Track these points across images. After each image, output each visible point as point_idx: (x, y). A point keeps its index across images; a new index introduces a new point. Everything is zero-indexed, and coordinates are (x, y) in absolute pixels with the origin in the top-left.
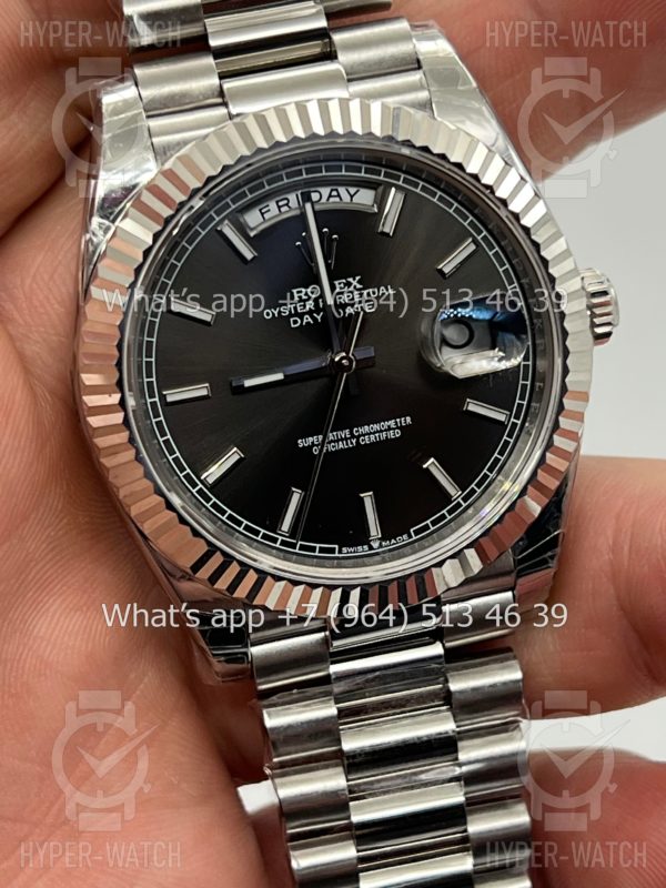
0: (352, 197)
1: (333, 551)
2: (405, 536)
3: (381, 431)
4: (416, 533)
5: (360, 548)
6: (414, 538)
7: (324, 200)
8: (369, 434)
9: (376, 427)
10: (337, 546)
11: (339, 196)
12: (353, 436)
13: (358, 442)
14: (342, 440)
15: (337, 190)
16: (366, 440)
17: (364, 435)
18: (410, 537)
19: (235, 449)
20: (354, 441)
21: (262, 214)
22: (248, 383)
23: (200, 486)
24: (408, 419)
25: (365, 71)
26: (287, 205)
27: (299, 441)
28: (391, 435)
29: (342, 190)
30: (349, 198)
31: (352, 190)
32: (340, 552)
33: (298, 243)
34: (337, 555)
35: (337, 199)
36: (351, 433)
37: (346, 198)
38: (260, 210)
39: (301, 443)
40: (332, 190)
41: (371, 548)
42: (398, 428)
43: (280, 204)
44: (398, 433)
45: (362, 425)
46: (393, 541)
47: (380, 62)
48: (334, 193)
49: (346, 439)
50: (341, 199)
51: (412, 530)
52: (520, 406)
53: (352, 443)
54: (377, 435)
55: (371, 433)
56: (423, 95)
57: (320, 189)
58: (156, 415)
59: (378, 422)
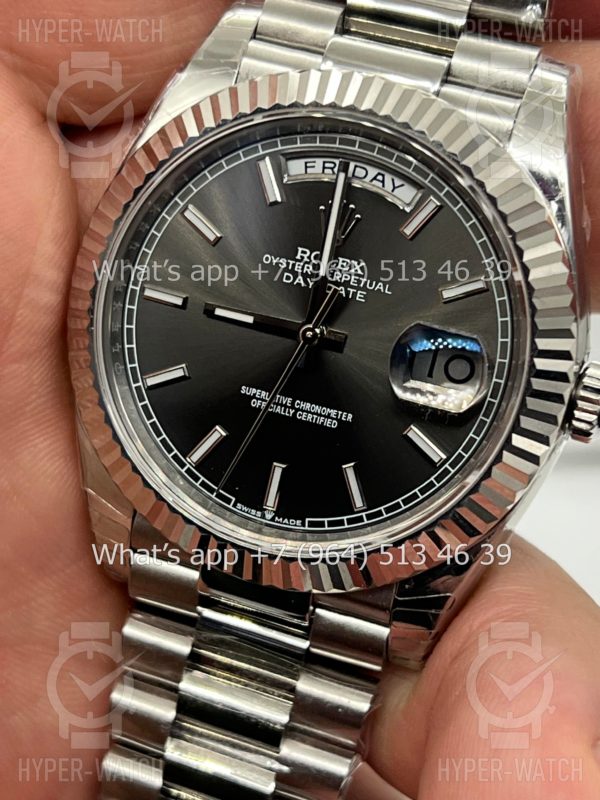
0: (394, 188)
1: (228, 501)
2: (299, 522)
3: (320, 415)
4: (311, 524)
5: (253, 512)
6: (307, 528)
7: (367, 179)
8: (307, 412)
9: (317, 409)
10: (234, 499)
11: (383, 182)
12: (293, 407)
13: (295, 414)
14: (282, 405)
15: (383, 176)
16: (303, 417)
17: (303, 411)
18: (303, 525)
19: (184, 365)
20: (292, 412)
21: (306, 167)
22: (219, 312)
23: (141, 383)
24: (350, 416)
26: (332, 169)
27: (243, 387)
28: (328, 423)
29: (388, 178)
30: (392, 188)
31: (398, 182)
32: (235, 506)
33: (321, 207)
34: (230, 507)
35: (380, 185)
36: (293, 403)
37: (389, 186)
38: (306, 163)
39: (244, 390)
40: (379, 174)
41: (263, 517)
42: (336, 419)
43: (327, 165)
44: (334, 425)
45: (305, 400)
46: (286, 521)
48: (380, 178)
49: (285, 406)
50: (383, 186)
51: (307, 520)
52: (460, 457)
53: (289, 413)
54: (315, 416)
55: (310, 412)
56: (506, 123)
57: (369, 168)
58: (131, 303)
59: (322, 404)
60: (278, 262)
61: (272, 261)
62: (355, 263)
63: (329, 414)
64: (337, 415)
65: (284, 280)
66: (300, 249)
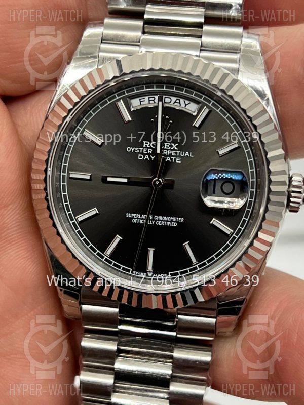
0: (186, 105)
1: (129, 271)
3: (168, 221)
4: (172, 275)
7: (172, 103)
9: (166, 218)
11: (180, 103)
12: (153, 219)
13: (155, 223)
16: (159, 223)
17: (159, 221)
19: (96, 208)
20: (153, 222)
21: (140, 102)
22: (109, 179)
23: (75, 221)
24: (183, 219)
25: (213, 47)
27: (127, 214)
28: (172, 224)
29: (182, 101)
30: (184, 105)
31: (187, 102)
33: (152, 120)
36: (153, 218)
37: (183, 105)
38: (140, 100)
39: (128, 215)
40: (177, 99)
42: (176, 222)
43: (150, 99)
44: (176, 225)
45: (159, 215)
47: (222, 46)
48: (178, 101)
49: (150, 220)
50: (180, 105)
51: (169, 273)
52: (240, 230)
54: (165, 222)
55: (162, 221)
57: (172, 97)
58: (64, 182)
59: (167, 216)
60: (135, 150)
61: (131, 150)
62: (173, 144)
63: (172, 220)
64: (176, 220)
65: (139, 158)
66: (145, 142)
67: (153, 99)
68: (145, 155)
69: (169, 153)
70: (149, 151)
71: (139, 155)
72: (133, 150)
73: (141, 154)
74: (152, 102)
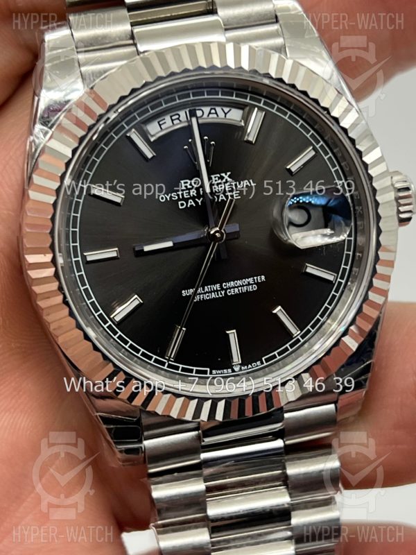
0: (226, 114)
1: (205, 372)
2: (259, 363)
3: (243, 286)
4: (267, 360)
5: (225, 371)
6: (265, 364)
7: (205, 116)
8: (233, 288)
9: (239, 282)
10: (208, 369)
11: (216, 113)
12: (222, 289)
13: (226, 293)
14: (214, 291)
15: (215, 109)
16: (231, 292)
17: (230, 288)
18: (262, 363)
19: (136, 296)
20: (223, 292)
21: (160, 125)
22: (147, 248)
23: (110, 323)
24: (263, 277)
25: (237, 23)
26: (178, 119)
27: (183, 291)
28: (250, 288)
29: (219, 109)
30: (224, 115)
31: (226, 110)
32: (211, 373)
33: (185, 147)
34: (209, 375)
35: (215, 116)
36: (221, 286)
37: (221, 115)
38: (159, 122)
39: (184, 293)
40: (211, 109)
41: (233, 371)
42: (255, 283)
43: (173, 118)
44: (255, 288)
45: (229, 281)
46: (250, 366)
47: (249, 17)
48: (213, 111)
49: (217, 291)
50: (218, 116)
51: (263, 359)
52: (345, 270)
53: (221, 294)
54: (240, 288)
55: (236, 287)
56: (279, 41)
57: (203, 108)
58: (79, 270)
59: (241, 279)
60: (171, 197)
61: (166, 198)
62: (223, 175)
63: (249, 282)
64: (254, 281)
65: (180, 207)
66: (182, 182)
67: (177, 117)
68: (187, 200)
69: (220, 189)
70: (191, 194)
71: (180, 203)
72: (168, 198)
73: (181, 200)
74: (177, 121)
